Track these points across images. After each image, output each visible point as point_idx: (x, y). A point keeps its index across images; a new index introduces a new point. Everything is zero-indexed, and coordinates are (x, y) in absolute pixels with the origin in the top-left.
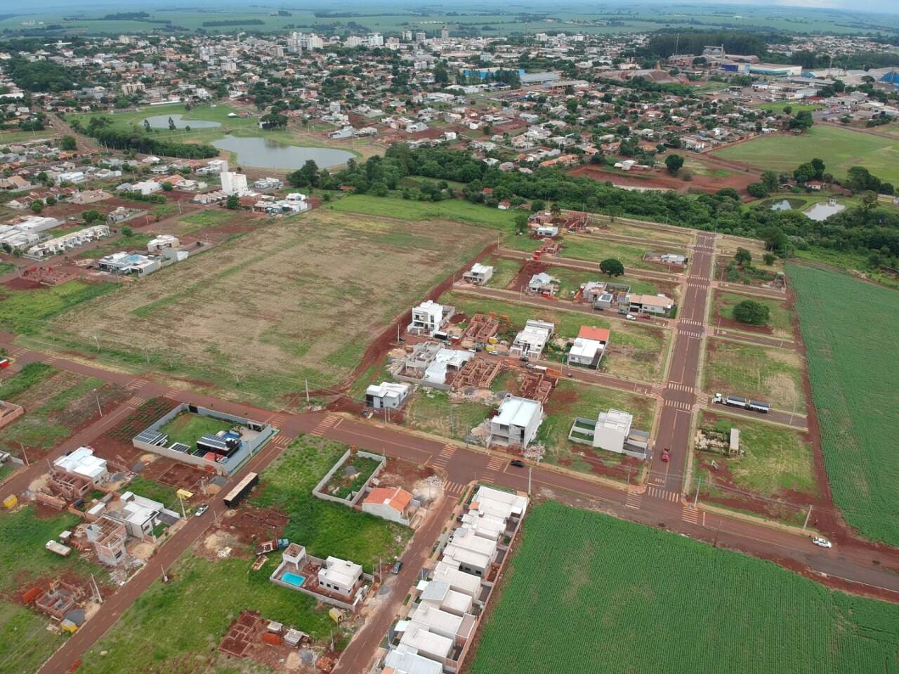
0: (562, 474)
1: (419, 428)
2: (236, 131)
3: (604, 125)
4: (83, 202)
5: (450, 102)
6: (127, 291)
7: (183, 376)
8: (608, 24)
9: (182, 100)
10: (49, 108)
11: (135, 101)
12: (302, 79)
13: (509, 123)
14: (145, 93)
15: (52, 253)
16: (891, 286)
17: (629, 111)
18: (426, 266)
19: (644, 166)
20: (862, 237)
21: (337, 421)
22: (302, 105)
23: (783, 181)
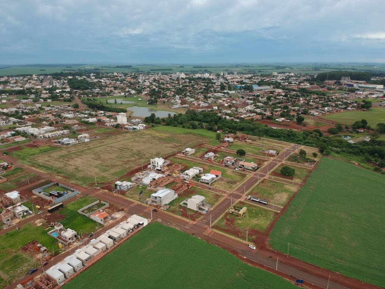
0: (169, 216)
1: (129, 197)
2: (138, 105)
3: (279, 105)
4: (67, 123)
5: (222, 96)
6: (62, 150)
7: (62, 175)
8: (313, 70)
9: (125, 94)
10: (77, 95)
11: (108, 94)
12: (171, 88)
13: (241, 104)
14: (113, 92)
15: (46, 137)
16: (367, 168)
17: (293, 100)
18: (172, 148)
19: (288, 121)
20: (368, 150)
21: (102, 192)
22: (167, 97)
23: (347, 128)
